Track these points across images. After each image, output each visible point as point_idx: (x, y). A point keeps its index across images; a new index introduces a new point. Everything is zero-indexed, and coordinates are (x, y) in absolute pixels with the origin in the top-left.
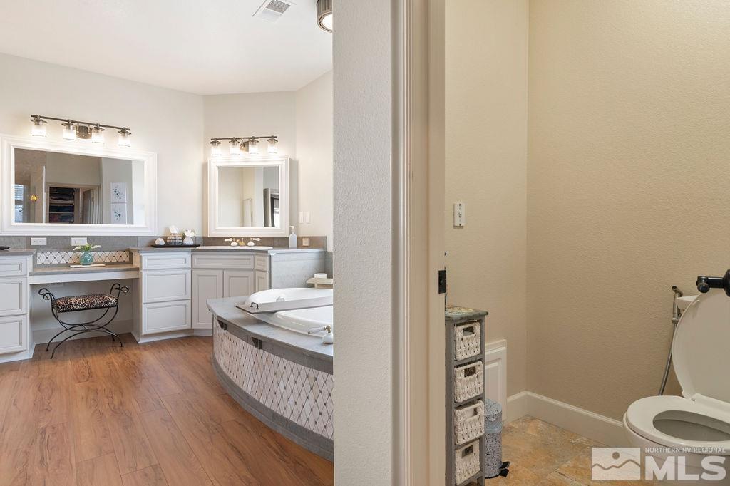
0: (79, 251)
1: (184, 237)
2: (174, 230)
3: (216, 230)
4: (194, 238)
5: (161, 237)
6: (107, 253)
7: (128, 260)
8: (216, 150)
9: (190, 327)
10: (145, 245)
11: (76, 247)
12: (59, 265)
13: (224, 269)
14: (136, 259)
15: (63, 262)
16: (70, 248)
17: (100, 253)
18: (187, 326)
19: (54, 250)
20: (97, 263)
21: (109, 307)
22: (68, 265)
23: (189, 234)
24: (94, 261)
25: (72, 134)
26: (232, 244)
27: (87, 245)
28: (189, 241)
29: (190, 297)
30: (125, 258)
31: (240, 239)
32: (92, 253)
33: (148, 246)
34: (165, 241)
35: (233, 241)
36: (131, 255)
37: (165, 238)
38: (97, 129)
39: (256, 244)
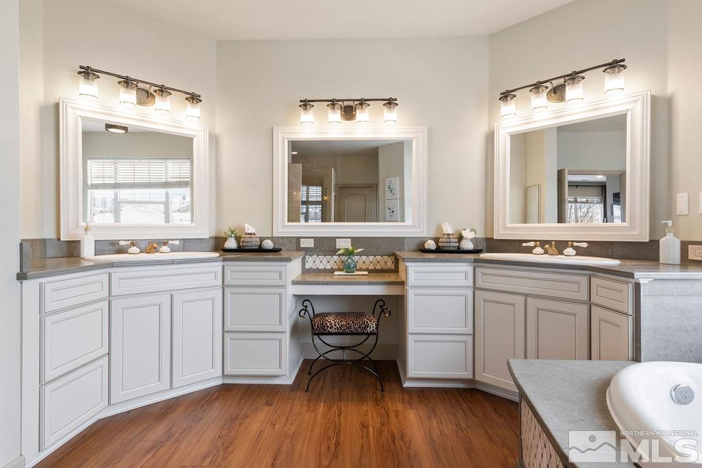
0: (343, 254)
1: (461, 238)
2: (448, 229)
3: (506, 228)
4: (474, 240)
5: (432, 239)
6: (371, 258)
7: (393, 267)
8: (508, 108)
9: (470, 377)
10: (413, 248)
11: (339, 250)
12: (325, 271)
13: (527, 295)
14: (401, 267)
15: (328, 267)
16: (333, 251)
17: (364, 258)
18: (467, 375)
19: (320, 253)
20: (360, 270)
21: (367, 334)
22: (332, 271)
23: (468, 234)
24: (358, 268)
25: (336, 116)
26: (534, 251)
27: (351, 248)
28: (467, 245)
29: (471, 332)
30: (390, 265)
31: (549, 242)
32: (356, 258)
33: (416, 251)
34: (437, 244)
35: (535, 247)
36: (397, 261)
37: (436, 240)
38: (361, 104)
39: (580, 252)
